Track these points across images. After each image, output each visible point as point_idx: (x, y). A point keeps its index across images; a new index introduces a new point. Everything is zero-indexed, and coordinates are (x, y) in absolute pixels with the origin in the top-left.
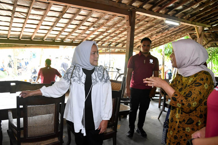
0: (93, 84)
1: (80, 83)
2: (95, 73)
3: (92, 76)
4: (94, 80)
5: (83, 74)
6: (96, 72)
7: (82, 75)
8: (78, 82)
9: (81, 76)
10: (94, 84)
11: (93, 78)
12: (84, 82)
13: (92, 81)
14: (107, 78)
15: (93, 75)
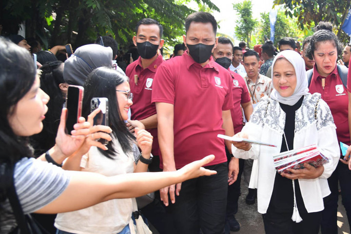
0: (296, 129)
1: (277, 128)
2: (302, 108)
3: (296, 114)
4: (299, 123)
5: (280, 111)
6: (304, 107)
7: (280, 113)
8: (274, 126)
9: (277, 116)
10: (298, 129)
11: (298, 117)
12: (283, 126)
13: (296, 123)
14: (326, 117)
15: (298, 113)
